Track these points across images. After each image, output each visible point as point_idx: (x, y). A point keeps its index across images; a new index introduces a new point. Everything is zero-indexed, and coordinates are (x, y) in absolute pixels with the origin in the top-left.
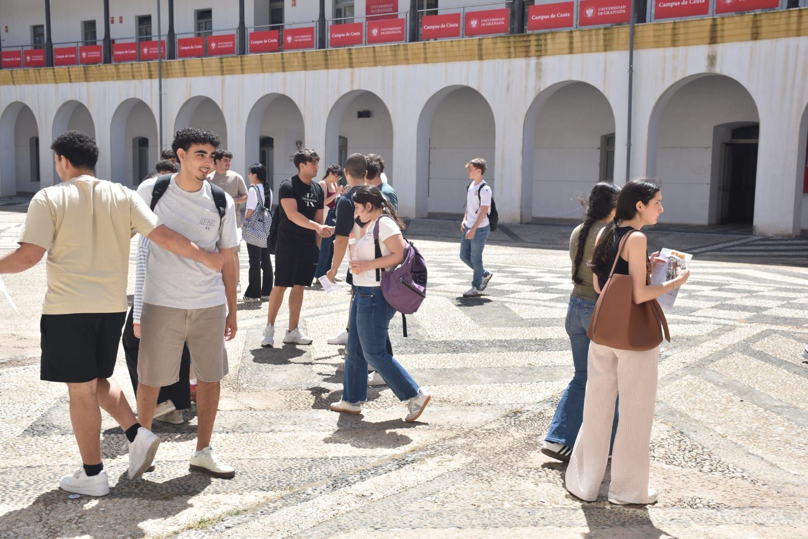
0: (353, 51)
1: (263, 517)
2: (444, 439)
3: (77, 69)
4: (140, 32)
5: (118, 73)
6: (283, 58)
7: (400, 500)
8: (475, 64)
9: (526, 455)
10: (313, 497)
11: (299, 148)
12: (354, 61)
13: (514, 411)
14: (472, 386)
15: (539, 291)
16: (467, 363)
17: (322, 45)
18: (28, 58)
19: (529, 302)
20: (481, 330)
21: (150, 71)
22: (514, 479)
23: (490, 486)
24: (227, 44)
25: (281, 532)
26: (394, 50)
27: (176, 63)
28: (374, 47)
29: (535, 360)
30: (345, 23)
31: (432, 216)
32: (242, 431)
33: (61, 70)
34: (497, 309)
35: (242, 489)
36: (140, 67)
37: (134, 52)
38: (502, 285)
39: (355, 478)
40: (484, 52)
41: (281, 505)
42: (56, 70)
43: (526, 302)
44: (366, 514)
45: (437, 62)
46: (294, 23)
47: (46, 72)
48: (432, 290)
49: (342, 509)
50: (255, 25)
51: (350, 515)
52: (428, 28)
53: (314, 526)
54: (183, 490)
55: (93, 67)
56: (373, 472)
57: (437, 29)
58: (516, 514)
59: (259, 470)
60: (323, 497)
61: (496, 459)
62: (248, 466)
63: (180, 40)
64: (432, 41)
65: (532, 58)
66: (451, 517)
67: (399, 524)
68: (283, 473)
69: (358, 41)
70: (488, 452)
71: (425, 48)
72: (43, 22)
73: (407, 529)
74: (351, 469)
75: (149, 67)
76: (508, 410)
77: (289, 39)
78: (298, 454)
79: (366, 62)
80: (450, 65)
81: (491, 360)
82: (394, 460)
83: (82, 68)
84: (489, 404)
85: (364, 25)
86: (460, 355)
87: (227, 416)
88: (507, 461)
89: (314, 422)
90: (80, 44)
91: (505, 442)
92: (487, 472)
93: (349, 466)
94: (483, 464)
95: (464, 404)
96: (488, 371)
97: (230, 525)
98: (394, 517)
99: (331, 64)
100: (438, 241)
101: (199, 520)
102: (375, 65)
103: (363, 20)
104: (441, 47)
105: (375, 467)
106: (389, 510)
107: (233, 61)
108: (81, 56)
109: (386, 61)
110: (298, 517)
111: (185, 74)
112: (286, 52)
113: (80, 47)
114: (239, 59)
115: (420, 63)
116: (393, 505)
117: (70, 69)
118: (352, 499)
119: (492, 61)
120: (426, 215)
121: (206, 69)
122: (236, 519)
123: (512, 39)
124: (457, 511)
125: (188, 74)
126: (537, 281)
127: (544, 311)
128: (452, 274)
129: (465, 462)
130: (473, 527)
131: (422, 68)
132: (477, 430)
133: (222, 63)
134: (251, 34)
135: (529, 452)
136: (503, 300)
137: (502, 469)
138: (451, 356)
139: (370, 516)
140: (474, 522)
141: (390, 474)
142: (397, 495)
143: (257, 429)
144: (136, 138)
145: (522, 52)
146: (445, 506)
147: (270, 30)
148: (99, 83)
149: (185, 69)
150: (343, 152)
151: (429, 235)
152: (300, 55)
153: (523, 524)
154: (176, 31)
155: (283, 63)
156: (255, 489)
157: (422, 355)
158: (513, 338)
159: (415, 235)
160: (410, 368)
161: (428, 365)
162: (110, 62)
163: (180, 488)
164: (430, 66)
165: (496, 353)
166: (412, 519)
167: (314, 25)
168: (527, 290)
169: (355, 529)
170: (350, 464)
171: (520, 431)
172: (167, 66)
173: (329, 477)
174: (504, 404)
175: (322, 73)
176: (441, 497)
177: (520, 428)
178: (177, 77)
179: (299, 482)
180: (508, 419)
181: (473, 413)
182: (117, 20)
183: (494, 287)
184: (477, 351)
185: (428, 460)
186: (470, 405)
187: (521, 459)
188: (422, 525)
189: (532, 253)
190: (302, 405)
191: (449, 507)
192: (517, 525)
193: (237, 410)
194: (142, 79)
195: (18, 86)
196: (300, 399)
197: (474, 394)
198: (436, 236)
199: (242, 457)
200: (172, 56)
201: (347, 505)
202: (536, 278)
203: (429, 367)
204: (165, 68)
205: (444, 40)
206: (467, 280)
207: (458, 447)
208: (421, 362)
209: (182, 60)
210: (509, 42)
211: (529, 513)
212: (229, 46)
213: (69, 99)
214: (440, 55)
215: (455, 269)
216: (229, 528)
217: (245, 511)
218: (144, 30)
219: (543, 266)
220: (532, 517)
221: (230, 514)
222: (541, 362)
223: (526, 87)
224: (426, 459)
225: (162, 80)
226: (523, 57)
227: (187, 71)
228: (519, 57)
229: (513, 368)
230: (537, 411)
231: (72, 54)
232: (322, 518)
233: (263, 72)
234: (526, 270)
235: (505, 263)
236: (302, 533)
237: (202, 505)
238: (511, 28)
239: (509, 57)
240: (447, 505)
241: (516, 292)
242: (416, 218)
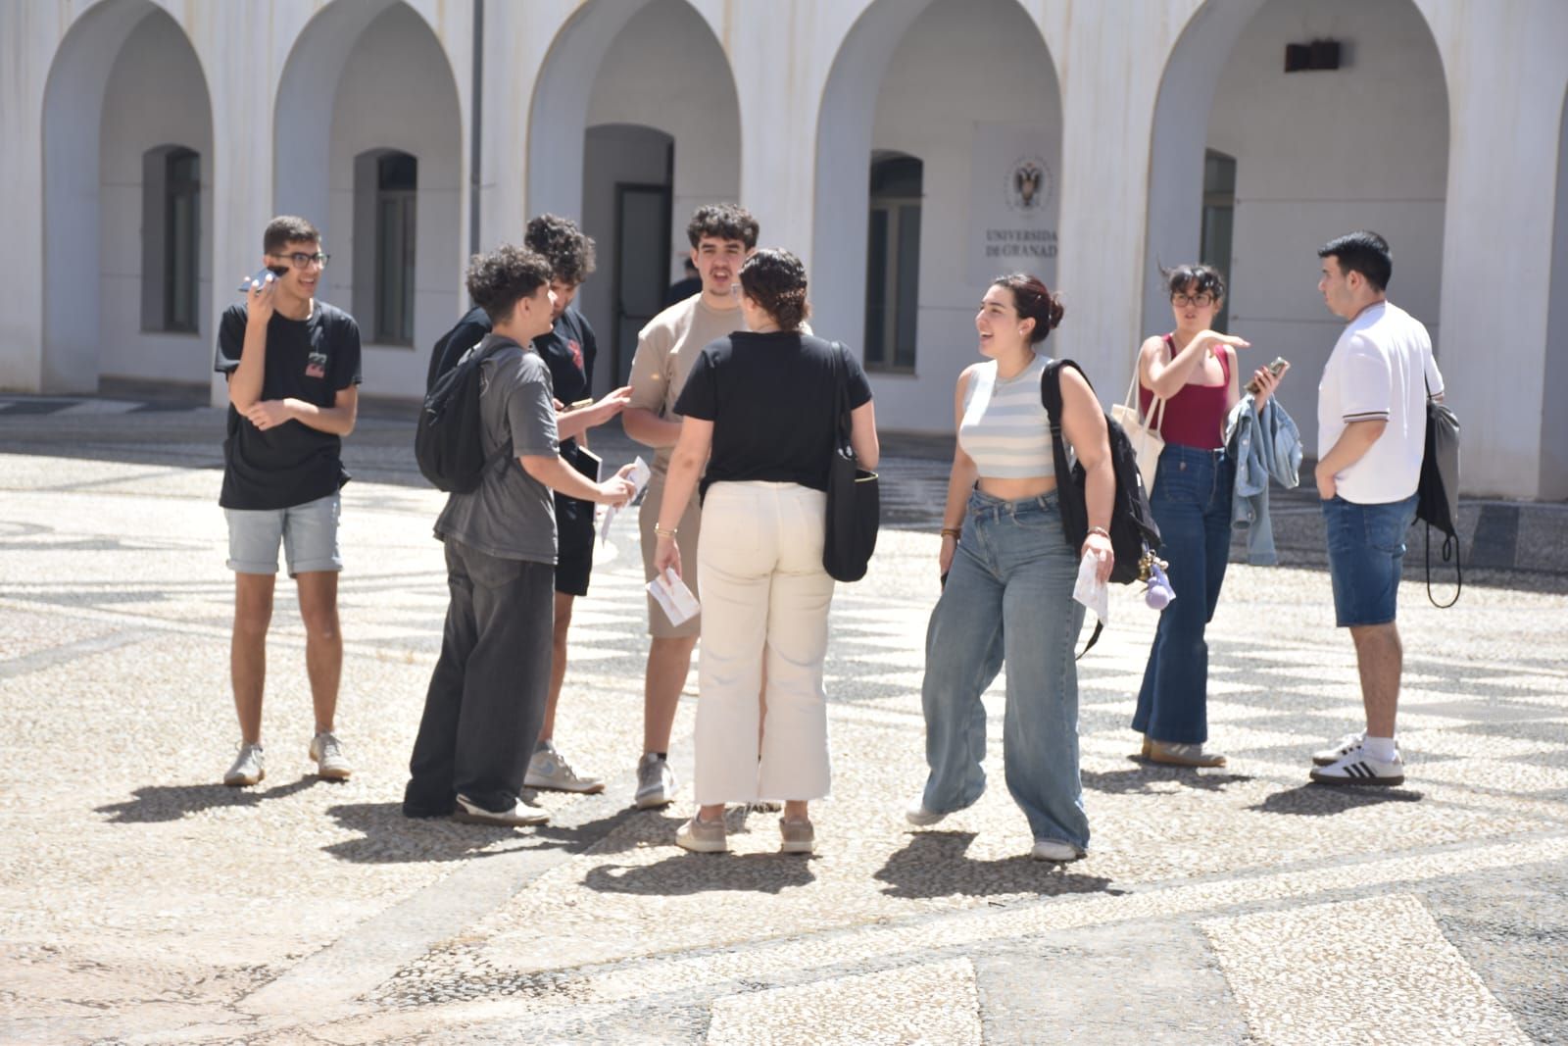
144: (366, 154)
242: (1539, 501)
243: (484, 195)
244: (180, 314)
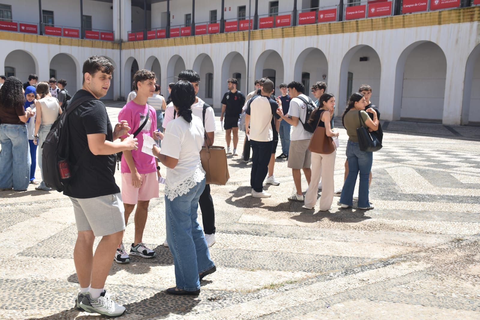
0: (359, 22)
1: (305, 286)
2: (412, 252)
3: (206, 37)
4: (239, 15)
5: (227, 38)
6: (317, 27)
7: (385, 285)
8: (436, 27)
9: (466, 266)
10: (333, 278)
11: (324, 79)
12: (359, 28)
13: (458, 239)
14: (430, 222)
15: (474, 167)
16: (426, 208)
17: (341, 19)
18: (183, 31)
19: (467, 173)
20: (435, 189)
21: (244, 37)
22: (458, 280)
23: (443, 283)
24: (286, 20)
25: (316, 295)
26: (384, 20)
27: (258, 31)
28: (372, 19)
29: (471, 209)
30: (355, 5)
31: (403, 119)
32: (293, 238)
33: (198, 37)
34: (445, 177)
35: (294, 270)
36: (239, 35)
37: (236, 26)
38: (449, 163)
39: (358, 270)
40: (442, 20)
41: (315, 281)
42: (196, 37)
43: (465, 173)
44: (365, 291)
45: (411, 27)
46: (325, 7)
47: (191, 39)
48: (403, 163)
49: (351, 287)
50: (302, 9)
51: (356, 291)
52: (406, 6)
53: (335, 295)
54: (261, 267)
55: (214, 35)
56: (369, 267)
57: (413, 7)
58: (460, 302)
59: (303, 260)
60: (339, 279)
61: (446, 267)
62: (296, 257)
63: (260, 19)
64: (408, 14)
65: (475, 22)
66: (417, 299)
67: (385, 299)
68: (316, 263)
69: (362, 16)
70: (441, 262)
71: (404, 19)
72: (191, 12)
73: (390, 302)
74: (356, 264)
75: (243, 34)
76: (453, 238)
77: (322, 16)
78: (324, 253)
79: (366, 28)
80: (419, 28)
81: (442, 207)
82: (381, 261)
83: (209, 36)
84: (441, 234)
85: (366, 6)
86: (422, 203)
87: (284, 229)
88: (454, 269)
89: (334, 236)
90: (208, 23)
91: (451, 257)
92: (440, 274)
93: (354, 262)
94: (437, 269)
95: (424, 232)
96: (440, 214)
97: (288, 289)
98: (382, 294)
99: (346, 30)
100: (407, 134)
101: (271, 284)
102: (372, 30)
103: (366, 4)
104: (414, 18)
105: (370, 265)
106: (379, 290)
107: (289, 29)
108: (209, 29)
109: (379, 27)
110: (325, 289)
111: (263, 38)
112: (319, 24)
113: (209, 25)
114: (293, 28)
115: (400, 28)
116: (381, 288)
117: (203, 37)
118: (357, 282)
119: (447, 25)
120: (399, 119)
121: (274, 35)
122: (291, 286)
123: (462, 11)
124: (421, 295)
125: (264, 38)
126: (472, 161)
127: (477, 179)
128: (416, 154)
129: (426, 267)
130: (432, 306)
131: (401, 31)
132: (433, 248)
133: (283, 31)
134: (300, 14)
135: (468, 265)
136: (449, 171)
137: (450, 273)
138: (416, 203)
139: (368, 292)
140: (433, 303)
141: (379, 269)
142: (384, 282)
143: (301, 237)
144: (235, 73)
145: (468, 18)
146: (414, 291)
147: (311, 11)
148: (217, 44)
149: (262, 35)
150: (350, 81)
151: (401, 131)
152: (327, 25)
153: (465, 308)
154: (259, 14)
155: (317, 30)
156: (300, 271)
157: (398, 202)
158: (456, 194)
159: (392, 131)
160: (390, 208)
161: (401, 208)
162: (223, 32)
163: (260, 266)
164: (407, 30)
165: (445, 203)
166: (393, 297)
167: (336, 7)
168: (465, 166)
169: (359, 299)
170: (355, 262)
171: (462, 251)
172: (253, 33)
173: (343, 268)
174: (451, 234)
175: (340, 35)
176: (411, 286)
177: (462, 250)
178: (258, 39)
179: (326, 269)
180: (453, 244)
181: (431, 238)
182: (228, 9)
183: (444, 163)
184: (433, 201)
185: (403, 264)
186: (428, 233)
187: (462, 268)
188: (400, 302)
189: (468, 144)
190: (326, 226)
191: (416, 292)
192: (461, 309)
193: (289, 226)
194: (239, 41)
195: (177, 47)
196: (325, 222)
197: (431, 226)
198: (405, 132)
199: (293, 252)
200: (256, 28)
201: (354, 285)
202: (471, 159)
203: (402, 209)
204: (252, 34)
205: (416, 13)
206: (426, 159)
207: (421, 258)
208: (397, 205)
209: (261, 30)
210: (460, 13)
211: (469, 302)
212: (287, 21)
213: (202, 53)
214: (413, 22)
215: (418, 151)
216: (287, 290)
217: (296, 282)
218: (241, 14)
219: (476, 151)
220: (472, 305)
221: (287, 283)
222: (475, 210)
223: (469, 40)
224: (401, 263)
225: (250, 41)
226: (469, 22)
227: (264, 36)
228: (466, 21)
229: (456, 213)
230: (473, 241)
231: (204, 28)
232: (339, 291)
233: (306, 35)
234: (465, 154)
235: (451, 149)
236: (328, 297)
237: (272, 276)
238: (462, 4)
239: (459, 22)
240: (415, 291)
241: (458, 167)
242: (393, 121)
243: (249, 79)
244: (210, 96)
